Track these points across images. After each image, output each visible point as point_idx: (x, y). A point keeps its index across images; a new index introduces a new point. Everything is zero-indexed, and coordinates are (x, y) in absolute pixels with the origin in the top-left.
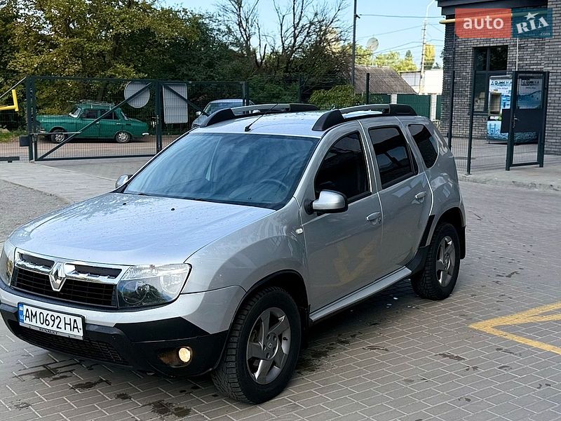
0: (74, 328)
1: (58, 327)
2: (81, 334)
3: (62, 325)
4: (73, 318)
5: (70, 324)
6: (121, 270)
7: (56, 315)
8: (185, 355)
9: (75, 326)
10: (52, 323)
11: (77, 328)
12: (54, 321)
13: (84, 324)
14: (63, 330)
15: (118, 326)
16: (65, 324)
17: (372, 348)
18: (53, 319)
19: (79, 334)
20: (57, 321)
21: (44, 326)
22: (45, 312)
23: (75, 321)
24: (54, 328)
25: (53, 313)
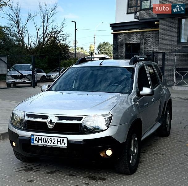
0: (62, 143)
1: (53, 143)
2: (66, 145)
3: (56, 142)
4: (62, 139)
5: (60, 142)
6: (82, 117)
7: (53, 138)
8: (109, 153)
9: (63, 142)
10: (50, 142)
11: (64, 143)
12: (51, 141)
13: (68, 141)
14: (56, 144)
15: (84, 140)
16: (58, 142)
17: (156, 154)
18: (51, 140)
19: (65, 145)
20: (53, 141)
21: (46, 144)
22: (47, 138)
23: (63, 140)
24: (52, 144)
25: (51, 138)
